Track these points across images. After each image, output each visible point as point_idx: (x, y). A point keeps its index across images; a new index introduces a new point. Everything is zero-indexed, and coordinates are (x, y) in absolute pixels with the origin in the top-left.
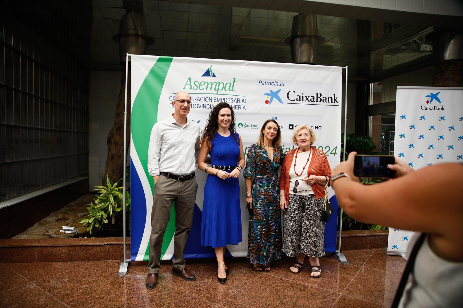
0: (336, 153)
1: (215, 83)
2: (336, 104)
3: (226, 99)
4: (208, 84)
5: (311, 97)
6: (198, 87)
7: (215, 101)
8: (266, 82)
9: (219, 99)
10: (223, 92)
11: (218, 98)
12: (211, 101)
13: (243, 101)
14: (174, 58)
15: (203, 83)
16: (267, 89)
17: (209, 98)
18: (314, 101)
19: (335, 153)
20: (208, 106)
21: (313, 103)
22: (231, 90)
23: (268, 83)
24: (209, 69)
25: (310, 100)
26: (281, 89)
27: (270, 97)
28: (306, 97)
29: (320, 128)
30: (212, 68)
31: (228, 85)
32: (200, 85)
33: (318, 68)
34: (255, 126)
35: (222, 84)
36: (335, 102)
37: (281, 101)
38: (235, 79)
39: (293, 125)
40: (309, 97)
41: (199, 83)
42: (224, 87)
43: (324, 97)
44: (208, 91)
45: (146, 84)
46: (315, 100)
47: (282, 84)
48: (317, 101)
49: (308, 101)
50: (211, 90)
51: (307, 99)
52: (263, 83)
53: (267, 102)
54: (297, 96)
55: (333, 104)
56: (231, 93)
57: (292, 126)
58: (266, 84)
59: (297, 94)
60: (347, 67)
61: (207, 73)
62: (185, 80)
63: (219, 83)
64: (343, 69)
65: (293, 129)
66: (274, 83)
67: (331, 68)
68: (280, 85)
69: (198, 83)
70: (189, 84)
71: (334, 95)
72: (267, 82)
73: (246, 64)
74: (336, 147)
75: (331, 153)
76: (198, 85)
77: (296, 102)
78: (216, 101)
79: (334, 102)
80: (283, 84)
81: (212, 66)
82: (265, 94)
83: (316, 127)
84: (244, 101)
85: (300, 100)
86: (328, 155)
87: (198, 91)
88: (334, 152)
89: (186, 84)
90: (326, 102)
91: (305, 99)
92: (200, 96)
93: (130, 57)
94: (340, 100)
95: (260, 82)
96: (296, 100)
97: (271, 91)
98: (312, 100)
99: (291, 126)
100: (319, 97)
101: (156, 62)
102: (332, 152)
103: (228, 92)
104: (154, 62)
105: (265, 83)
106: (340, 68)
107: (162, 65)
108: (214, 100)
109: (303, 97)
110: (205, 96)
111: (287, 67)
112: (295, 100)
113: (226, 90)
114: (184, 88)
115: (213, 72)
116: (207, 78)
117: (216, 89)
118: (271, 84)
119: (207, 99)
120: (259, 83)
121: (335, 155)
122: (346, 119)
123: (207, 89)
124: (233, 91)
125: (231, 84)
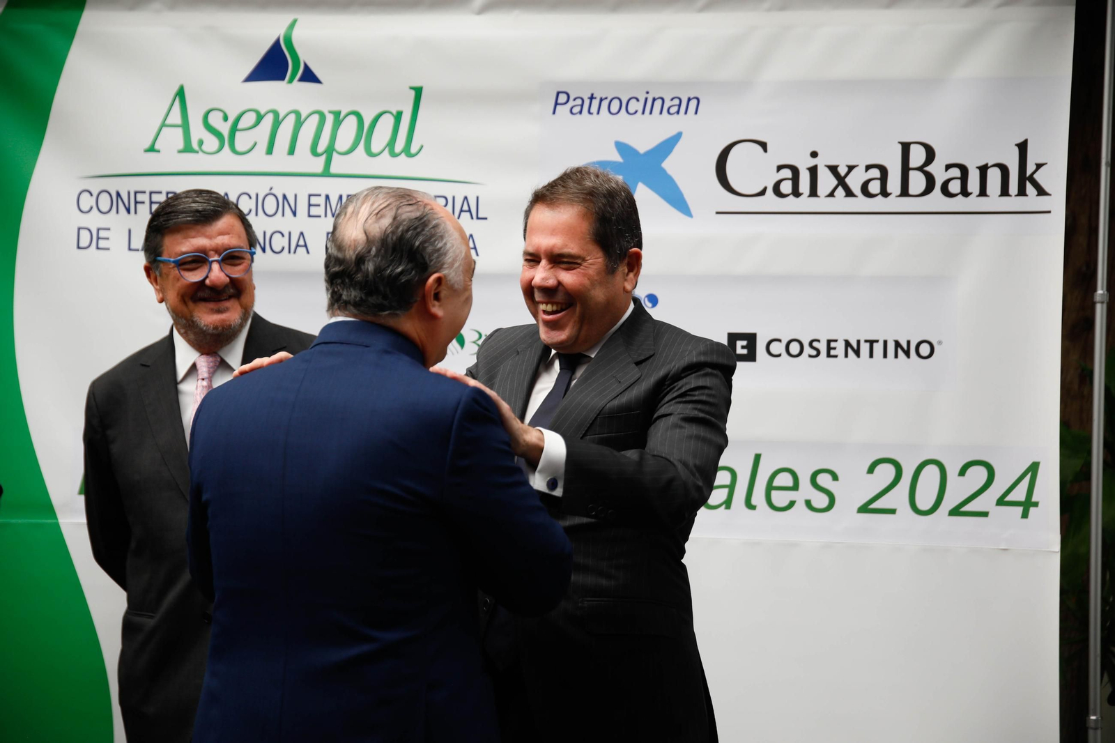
0: (1036, 504)
1: (316, 118)
2: (1032, 200)
4: (280, 123)
5: (868, 168)
6: (228, 141)
7: (314, 211)
8: (592, 98)
9: (334, 200)
10: (358, 161)
11: (327, 197)
12: (294, 214)
13: (466, 207)
15: (249, 119)
17: (285, 197)
18: (884, 193)
19: (1028, 505)
20: (278, 242)
21: (879, 203)
22: (400, 144)
23: (605, 104)
24: (277, 42)
25: (856, 189)
26: (679, 135)
28: (833, 169)
29: (925, 349)
30: (296, 36)
31: (386, 123)
32: (234, 129)
35: (351, 122)
36: (1029, 185)
37: (678, 201)
38: (418, 91)
39: (751, 339)
40: (851, 168)
41: (231, 120)
42: (364, 134)
43: (948, 167)
44: (280, 161)
46: (894, 184)
48: (905, 192)
49: (849, 193)
50: (291, 151)
51: (841, 181)
52: (579, 102)
54: (780, 168)
55: (1013, 202)
56: (402, 165)
57: (744, 343)
58: (594, 109)
59: (779, 155)
61: (274, 65)
62: (158, 103)
63: (337, 114)
65: (751, 357)
66: (642, 101)
68: (674, 110)
69: (226, 118)
70: (178, 121)
71: (1023, 147)
72: (598, 95)
74: (1034, 468)
75: (1001, 502)
76: (225, 129)
77: (770, 199)
78: (320, 211)
79: (1022, 192)
80: (693, 103)
81: (295, 21)
83: (897, 344)
84: (470, 211)
85: (796, 193)
86: (985, 514)
87: (226, 161)
88: (1019, 494)
89: (163, 125)
90: (965, 192)
91: (826, 181)
94: (1055, 178)
95: (561, 98)
96: (770, 191)
97: (621, 147)
98: (875, 187)
99: (740, 343)
100: (920, 169)
102: (1008, 498)
103: (385, 165)
105: (587, 102)
108: (310, 205)
109: (813, 171)
110: (259, 186)
111: (718, 1)
112: (763, 193)
113: (374, 149)
114: (151, 149)
115: (303, 57)
116: (272, 94)
117: (321, 148)
118: (624, 106)
119: (270, 205)
120: (556, 104)
121: (1025, 515)
122: (1101, 291)
123: (270, 151)
124: (410, 156)
125: (398, 117)
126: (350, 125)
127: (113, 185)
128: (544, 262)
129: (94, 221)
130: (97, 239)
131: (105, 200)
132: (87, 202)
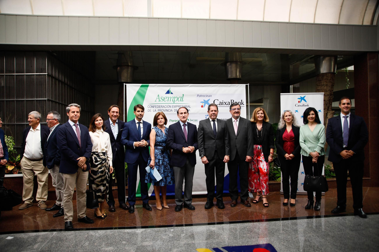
1: (173, 97)
2: (243, 105)
3: (179, 106)
4: (169, 98)
5: (228, 102)
6: (163, 100)
8: (201, 95)
9: (175, 106)
12: (171, 107)
13: (189, 106)
14: (150, 85)
15: (166, 98)
16: (202, 99)
20: (169, 110)
22: (181, 100)
24: (168, 90)
25: (227, 104)
26: (210, 99)
27: (204, 104)
30: (171, 89)
31: (180, 98)
32: (164, 99)
33: (231, 86)
34: (196, 120)
38: (183, 95)
41: (164, 98)
42: (178, 99)
43: (235, 102)
44: (169, 102)
45: (135, 99)
47: (210, 96)
49: (226, 105)
50: (170, 101)
51: (225, 103)
53: (202, 106)
56: (182, 102)
60: (248, 84)
61: (168, 92)
62: (156, 96)
63: (175, 97)
64: (246, 85)
66: (206, 96)
67: (238, 85)
69: (163, 98)
70: (158, 98)
71: (242, 100)
73: (189, 86)
76: (163, 99)
79: (242, 105)
82: (200, 102)
85: (221, 105)
87: (163, 102)
92: (164, 105)
93: (126, 85)
94: (245, 103)
95: (198, 95)
96: (219, 104)
97: (204, 100)
98: (229, 104)
100: (233, 102)
101: (139, 87)
103: (180, 102)
104: (139, 88)
106: (244, 85)
107: (143, 88)
109: (223, 102)
110: (167, 105)
111: (213, 86)
112: (218, 105)
113: (179, 101)
114: (156, 101)
115: (171, 91)
116: (168, 95)
117: (173, 100)
118: (204, 96)
119: (168, 107)
122: (249, 114)
123: (168, 101)
124: (183, 101)
125: (181, 97)
126: (176, 99)
127: (151, 105)
128: (214, 111)
129: (150, 109)
130: (150, 111)
131: (151, 107)
132: (149, 107)
